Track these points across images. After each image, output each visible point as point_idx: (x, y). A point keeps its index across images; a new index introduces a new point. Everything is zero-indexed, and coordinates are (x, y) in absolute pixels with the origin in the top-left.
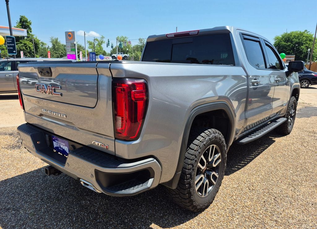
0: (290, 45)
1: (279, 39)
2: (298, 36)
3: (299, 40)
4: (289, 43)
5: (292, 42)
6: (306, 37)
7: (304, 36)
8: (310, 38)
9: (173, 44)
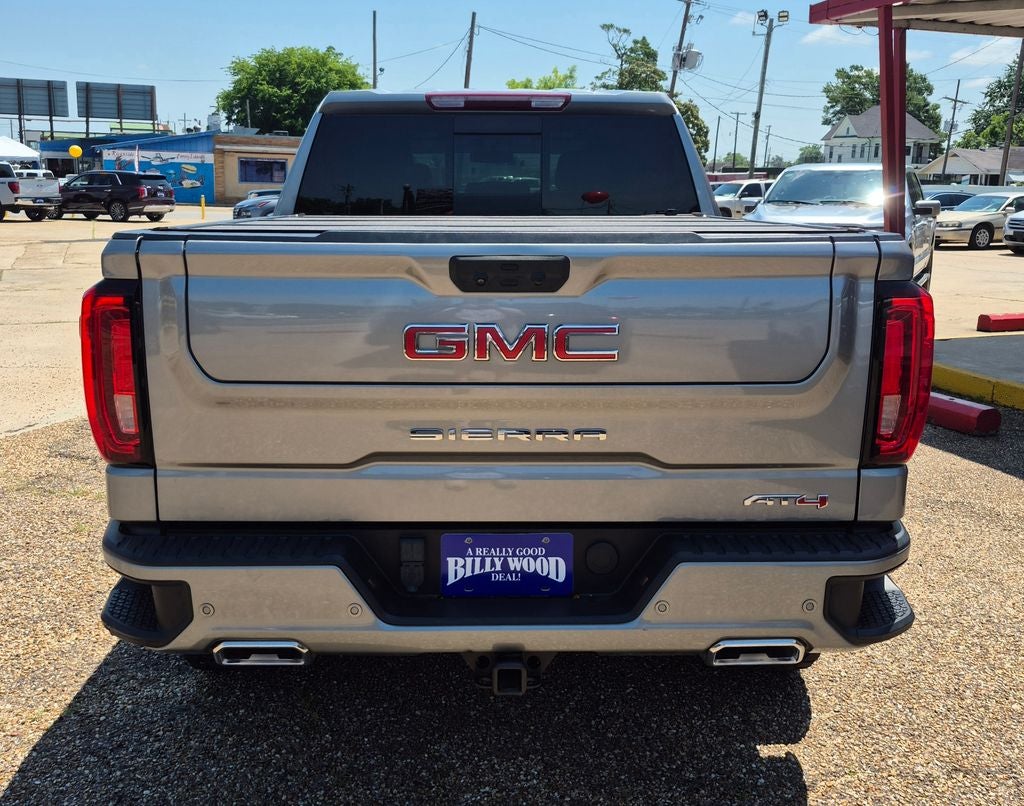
0: (290, 97)
1: (248, 74)
2: (313, 67)
3: (317, 81)
4: (286, 92)
5: (295, 86)
6: (338, 72)
7: (331, 70)
8: (350, 77)
9: (455, 134)
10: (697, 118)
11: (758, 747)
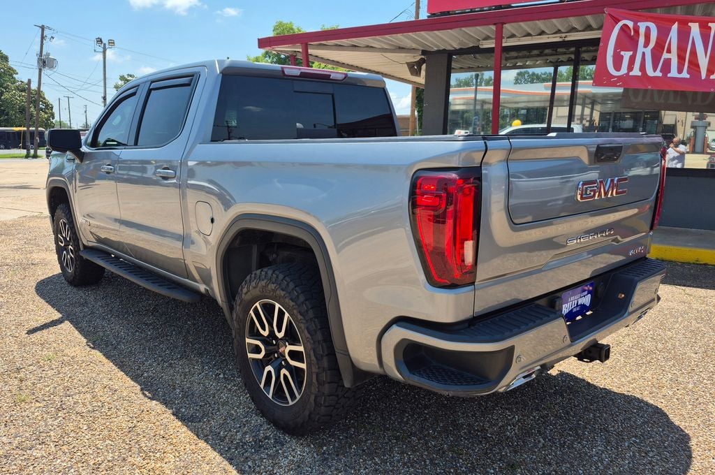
9: (295, 92)
10: (44, 99)
11: (549, 372)
